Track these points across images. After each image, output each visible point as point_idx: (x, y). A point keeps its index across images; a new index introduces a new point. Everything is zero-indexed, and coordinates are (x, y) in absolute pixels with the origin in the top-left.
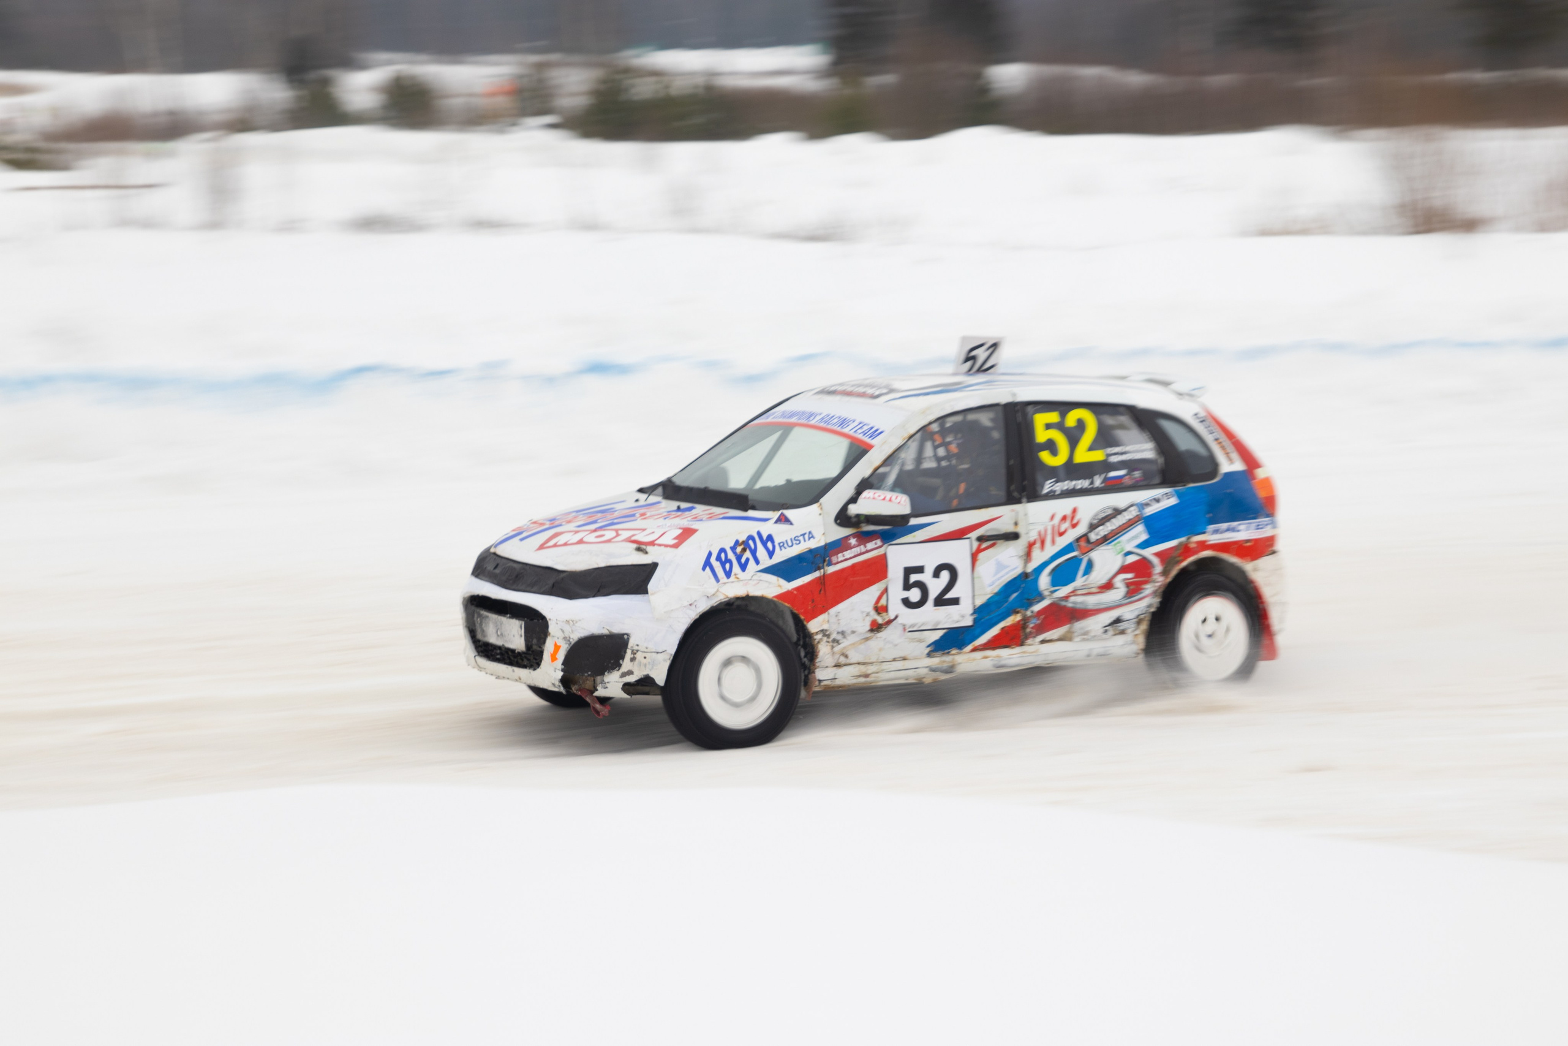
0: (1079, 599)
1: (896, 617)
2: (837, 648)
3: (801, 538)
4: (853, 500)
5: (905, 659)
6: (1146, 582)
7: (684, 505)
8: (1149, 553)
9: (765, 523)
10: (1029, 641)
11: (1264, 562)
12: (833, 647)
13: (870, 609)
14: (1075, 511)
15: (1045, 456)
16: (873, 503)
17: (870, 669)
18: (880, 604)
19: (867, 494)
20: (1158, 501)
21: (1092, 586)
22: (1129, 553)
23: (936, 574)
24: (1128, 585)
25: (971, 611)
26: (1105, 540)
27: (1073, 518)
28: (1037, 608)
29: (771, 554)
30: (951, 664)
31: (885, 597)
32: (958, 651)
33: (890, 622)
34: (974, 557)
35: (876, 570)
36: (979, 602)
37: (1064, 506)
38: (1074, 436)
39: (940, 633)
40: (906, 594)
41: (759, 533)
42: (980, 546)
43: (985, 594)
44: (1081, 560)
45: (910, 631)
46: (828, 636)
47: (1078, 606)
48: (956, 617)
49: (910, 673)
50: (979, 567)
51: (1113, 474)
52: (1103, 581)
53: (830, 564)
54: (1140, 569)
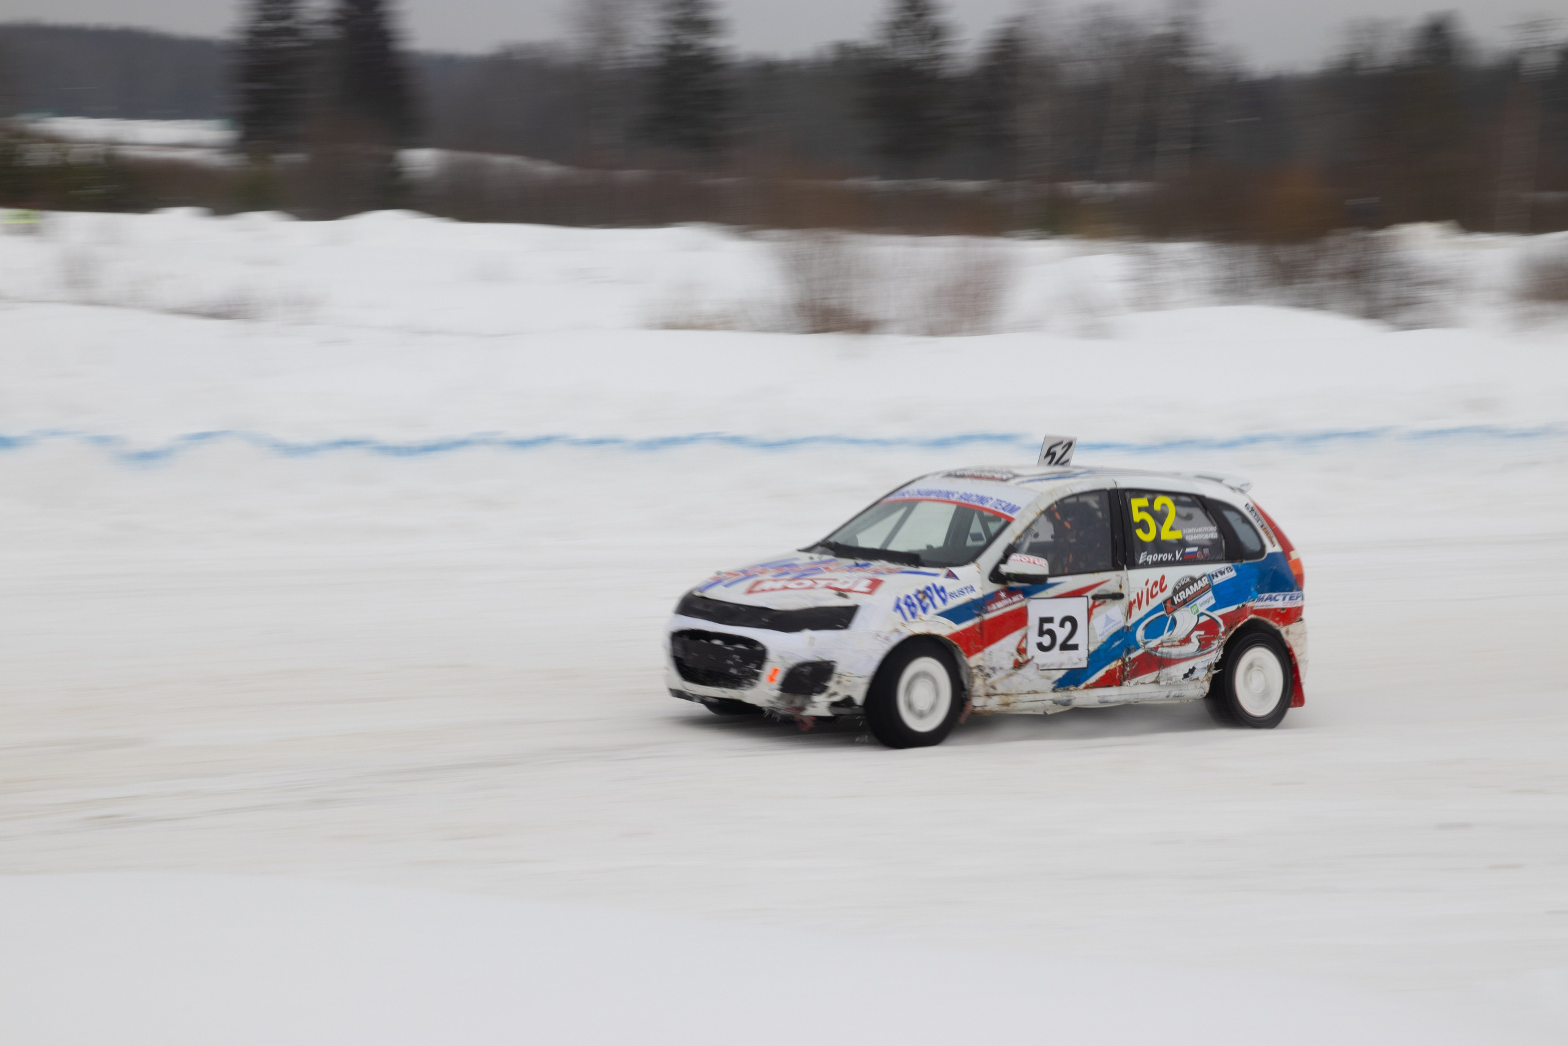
0: (1165, 650)
1: (1033, 657)
2: (989, 681)
3: (965, 591)
4: (1004, 559)
5: (1036, 692)
6: (1214, 639)
7: (861, 562)
8: (1216, 614)
9: (938, 577)
10: (1126, 683)
11: (1294, 627)
12: (985, 680)
13: (1014, 651)
14: (1163, 578)
15: (1139, 533)
16: (1020, 564)
17: (1011, 699)
18: (1021, 647)
19: (1014, 557)
20: (1222, 573)
21: (1175, 639)
22: (1202, 614)
23: (1062, 625)
24: (1200, 641)
25: (1086, 655)
26: (1185, 602)
27: (1161, 584)
28: (1134, 655)
29: (944, 601)
30: (1069, 698)
31: (1025, 641)
32: (1075, 688)
33: (1028, 661)
34: (1090, 612)
35: (1018, 619)
36: (1092, 649)
37: (1155, 574)
38: (1160, 518)
39: (1063, 673)
40: (1040, 639)
41: (934, 586)
42: (1094, 603)
43: (1098, 643)
44: (1168, 618)
45: (1041, 670)
46: (981, 671)
47: (1165, 656)
48: (1075, 660)
49: (1039, 704)
50: (1095, 621)
51: (1188, 550)
52: (1183, 636)
53: (987, 612)
54: (1209, 628)
